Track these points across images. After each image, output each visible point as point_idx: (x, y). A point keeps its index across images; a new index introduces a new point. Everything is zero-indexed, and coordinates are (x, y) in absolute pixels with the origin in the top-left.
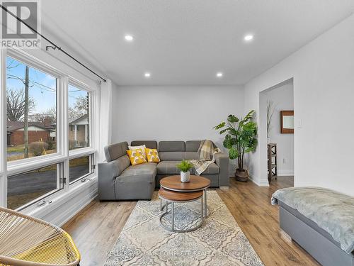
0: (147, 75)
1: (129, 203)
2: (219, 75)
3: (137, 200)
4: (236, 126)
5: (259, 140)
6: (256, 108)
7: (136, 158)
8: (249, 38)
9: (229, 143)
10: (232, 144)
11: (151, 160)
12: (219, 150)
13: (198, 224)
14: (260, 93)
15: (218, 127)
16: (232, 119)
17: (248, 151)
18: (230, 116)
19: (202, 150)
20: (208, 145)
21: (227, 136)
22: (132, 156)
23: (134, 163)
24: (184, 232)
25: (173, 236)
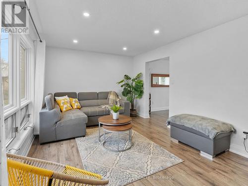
0: (75, 41)
1: (68, 141)
2: (125, 49)
3: (74, 138)
4: (130, 82)
5: (145, 91)
6: (143, 71)
7: (65, 106)
8: (157, 32)
9: (126, 93)
10: (127, 94)
11: (75, 107)
12: (120, 98)
13: (128, 147)
14: (146, 63)
15: (119, 83)
16: (127, 77)
17: (137, 98)
18: (126, 75)
19: (110, 98)
20: (113, 94)
21: (125, 89)
22: (62, 105)
23: (64, 110)
24: (125, 151)
25: (120, 155)
